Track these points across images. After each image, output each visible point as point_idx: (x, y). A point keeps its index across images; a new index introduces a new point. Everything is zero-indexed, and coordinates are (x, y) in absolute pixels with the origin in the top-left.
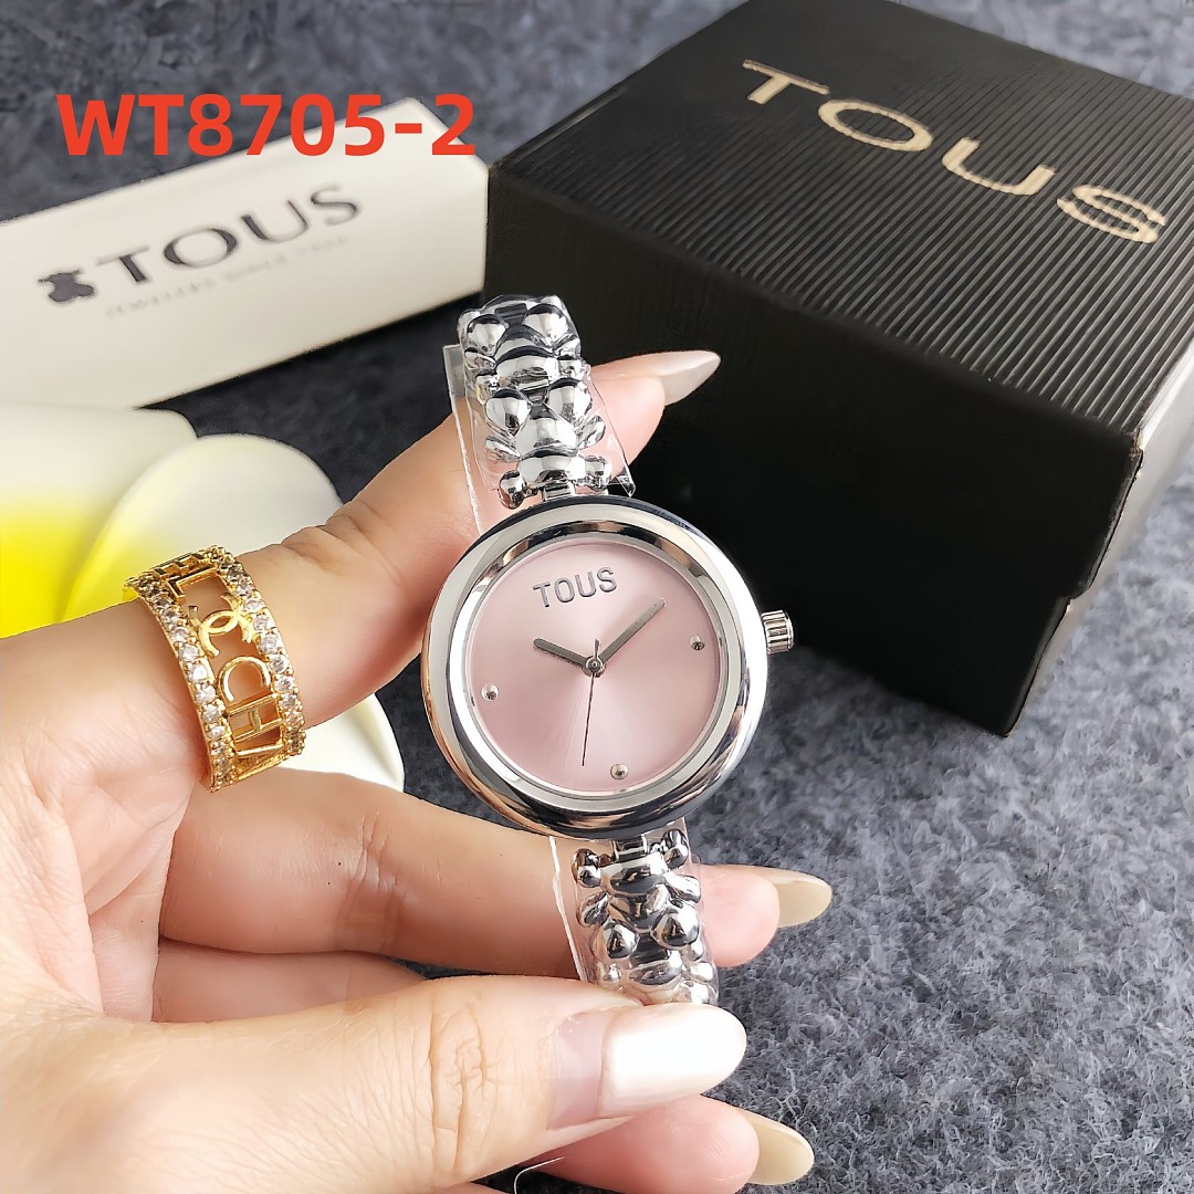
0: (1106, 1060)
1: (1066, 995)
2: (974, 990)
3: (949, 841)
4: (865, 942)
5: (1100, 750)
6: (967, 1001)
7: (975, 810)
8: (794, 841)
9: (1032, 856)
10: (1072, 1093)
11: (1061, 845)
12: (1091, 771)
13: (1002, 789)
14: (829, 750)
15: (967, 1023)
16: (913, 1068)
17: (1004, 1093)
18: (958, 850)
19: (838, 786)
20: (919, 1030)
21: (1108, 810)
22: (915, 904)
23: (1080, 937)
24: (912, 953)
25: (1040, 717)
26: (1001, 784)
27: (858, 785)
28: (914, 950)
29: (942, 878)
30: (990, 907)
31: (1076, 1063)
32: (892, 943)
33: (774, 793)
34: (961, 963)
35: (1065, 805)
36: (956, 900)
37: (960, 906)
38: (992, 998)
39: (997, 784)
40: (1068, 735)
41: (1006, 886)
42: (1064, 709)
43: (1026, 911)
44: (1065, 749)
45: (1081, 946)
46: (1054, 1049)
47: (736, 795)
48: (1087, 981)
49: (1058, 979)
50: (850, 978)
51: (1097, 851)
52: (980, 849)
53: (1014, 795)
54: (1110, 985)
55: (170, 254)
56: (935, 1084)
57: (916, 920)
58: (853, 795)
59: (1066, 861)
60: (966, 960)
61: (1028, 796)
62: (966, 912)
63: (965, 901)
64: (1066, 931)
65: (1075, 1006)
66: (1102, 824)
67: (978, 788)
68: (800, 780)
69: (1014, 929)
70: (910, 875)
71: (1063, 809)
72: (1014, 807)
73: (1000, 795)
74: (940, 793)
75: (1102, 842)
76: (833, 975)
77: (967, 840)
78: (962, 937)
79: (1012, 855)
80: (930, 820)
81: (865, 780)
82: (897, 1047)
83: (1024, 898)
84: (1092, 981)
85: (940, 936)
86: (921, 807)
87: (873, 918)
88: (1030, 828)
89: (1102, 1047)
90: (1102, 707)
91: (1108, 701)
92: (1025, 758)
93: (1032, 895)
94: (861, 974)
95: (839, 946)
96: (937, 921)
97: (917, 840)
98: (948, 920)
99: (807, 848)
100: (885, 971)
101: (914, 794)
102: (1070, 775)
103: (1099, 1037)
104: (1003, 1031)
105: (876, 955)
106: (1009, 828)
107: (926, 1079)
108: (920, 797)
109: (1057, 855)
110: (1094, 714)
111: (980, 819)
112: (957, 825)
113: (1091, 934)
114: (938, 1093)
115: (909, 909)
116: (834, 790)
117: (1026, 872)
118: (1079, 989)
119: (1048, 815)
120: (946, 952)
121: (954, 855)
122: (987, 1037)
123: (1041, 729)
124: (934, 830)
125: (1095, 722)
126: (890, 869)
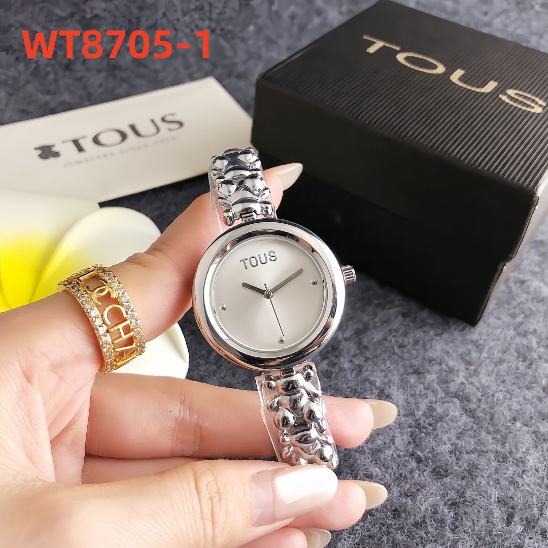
0: (500, 491)
1: (483, 462)
2: (442, 459)
3: (432, 394)
4: (393, 436)
5: (500, 355)
6: (439, 464)
7: (444, 380)
8: (362, 391)
9: (469, 401)
10: (484, 505)
11: (482, 396)
12: (496, 364)
13: (457, 371)
14: (379, 351)
15: (438, 473)
16: (413, 492)
17: (454, 505)
18: (436, 397)
19: (383, 368)
20: (416, 476)
21: (503, 382)
22: (416, 421)
23: (490, 438)
24: (414, 442)
25: (474, 340)
26: (456, 369)
27: (391, 368)
28: (415, 440)
29: (428, 409)
30: (450, 423)
31: (486, 492)
32: (405, 437)
33: (354, 370)
34: (436, 447)
35: (484, 379)
36: (435, 419)
37: (437, 422)
38: (449, 463)
39: (453, 369)
40: (487, 348)
41: (457, 414)
42: (484, 337)
43: (465, 424)
44: (485, 355)
45: (490, 441)
46: (477, 487)
47: (337, 370)
48: (493, 456)
49: (479, 455)
50: (386, 452)
51: (498, 399)
52: (445, 397)
53: (462, 374)
54: (502, 459)
55: (96, 140)
56: (423, 500)
57: (416, 427)
58: (390, 372)
59: (484, 404)
60: (439, 446)
61: (468, 375)
62: (439, 425)
63: (438, 420)
64: (483, 434)
65: (486, 467)
66: (501, 388)
67: (445, 370)
68: (366, 364)
69: (460, 433)
70: (414, 407)
71: (483, 381)
72: (461, 379)
73: (455, 373)
74: (429, 372)
75: (500, 396)
76: (379, 451)
77: (440, 393)
78: (437, 435)
79: (460, 400)
80: (424, 384)
81: (395, 365)
82: (407, 483)
83: (465, 419)
84: (494, 456)
85: (427, 434)
86: (420, 378)
87: (397, 426)
88: (469, 389)
89: (498, 486)
90: (501, 336)
91: (505, 334)
92: (467, 358)
93: (469, 418)
94: (392, 451)
95: (382, 438)
96: (426, 428)
97: (418, 392)
98: (431, 428)
99: (368, 394)
100: (402, 449)
101: (417, 372)
102: (487, 366)
103: (497, 482)
104: (454, 478)
105: (398, 442)
106: (459, 388)
107: (419, 498)
108: (420, 373)
109: (480, 400)
110: (498, 339)
111: (446, 384)
112: (436, 386)
113: (495, 436)
114: (424, 504)
115: (414, 422)
116: (381, 369)
117: (466, 408)
118: (489, 460)
119: (477, 384)
120: (429, 442)
121: (434, 399)
122: (447, 480)
123: (475, 345)
124: (426, 388)
125: (498, 343)
126: (405, 405)
